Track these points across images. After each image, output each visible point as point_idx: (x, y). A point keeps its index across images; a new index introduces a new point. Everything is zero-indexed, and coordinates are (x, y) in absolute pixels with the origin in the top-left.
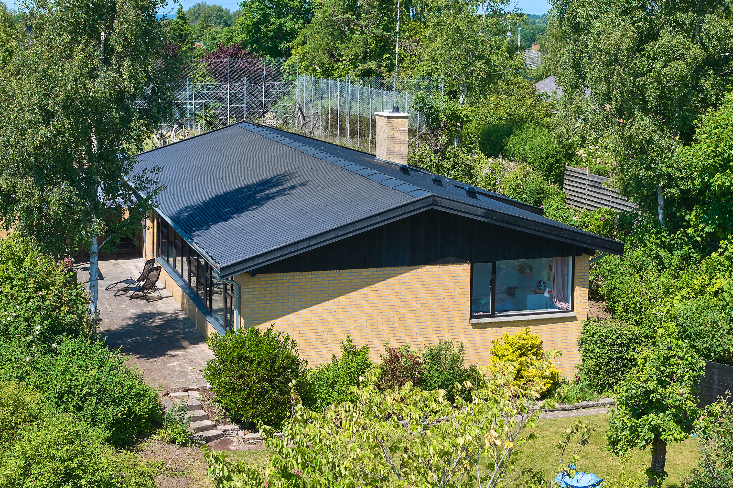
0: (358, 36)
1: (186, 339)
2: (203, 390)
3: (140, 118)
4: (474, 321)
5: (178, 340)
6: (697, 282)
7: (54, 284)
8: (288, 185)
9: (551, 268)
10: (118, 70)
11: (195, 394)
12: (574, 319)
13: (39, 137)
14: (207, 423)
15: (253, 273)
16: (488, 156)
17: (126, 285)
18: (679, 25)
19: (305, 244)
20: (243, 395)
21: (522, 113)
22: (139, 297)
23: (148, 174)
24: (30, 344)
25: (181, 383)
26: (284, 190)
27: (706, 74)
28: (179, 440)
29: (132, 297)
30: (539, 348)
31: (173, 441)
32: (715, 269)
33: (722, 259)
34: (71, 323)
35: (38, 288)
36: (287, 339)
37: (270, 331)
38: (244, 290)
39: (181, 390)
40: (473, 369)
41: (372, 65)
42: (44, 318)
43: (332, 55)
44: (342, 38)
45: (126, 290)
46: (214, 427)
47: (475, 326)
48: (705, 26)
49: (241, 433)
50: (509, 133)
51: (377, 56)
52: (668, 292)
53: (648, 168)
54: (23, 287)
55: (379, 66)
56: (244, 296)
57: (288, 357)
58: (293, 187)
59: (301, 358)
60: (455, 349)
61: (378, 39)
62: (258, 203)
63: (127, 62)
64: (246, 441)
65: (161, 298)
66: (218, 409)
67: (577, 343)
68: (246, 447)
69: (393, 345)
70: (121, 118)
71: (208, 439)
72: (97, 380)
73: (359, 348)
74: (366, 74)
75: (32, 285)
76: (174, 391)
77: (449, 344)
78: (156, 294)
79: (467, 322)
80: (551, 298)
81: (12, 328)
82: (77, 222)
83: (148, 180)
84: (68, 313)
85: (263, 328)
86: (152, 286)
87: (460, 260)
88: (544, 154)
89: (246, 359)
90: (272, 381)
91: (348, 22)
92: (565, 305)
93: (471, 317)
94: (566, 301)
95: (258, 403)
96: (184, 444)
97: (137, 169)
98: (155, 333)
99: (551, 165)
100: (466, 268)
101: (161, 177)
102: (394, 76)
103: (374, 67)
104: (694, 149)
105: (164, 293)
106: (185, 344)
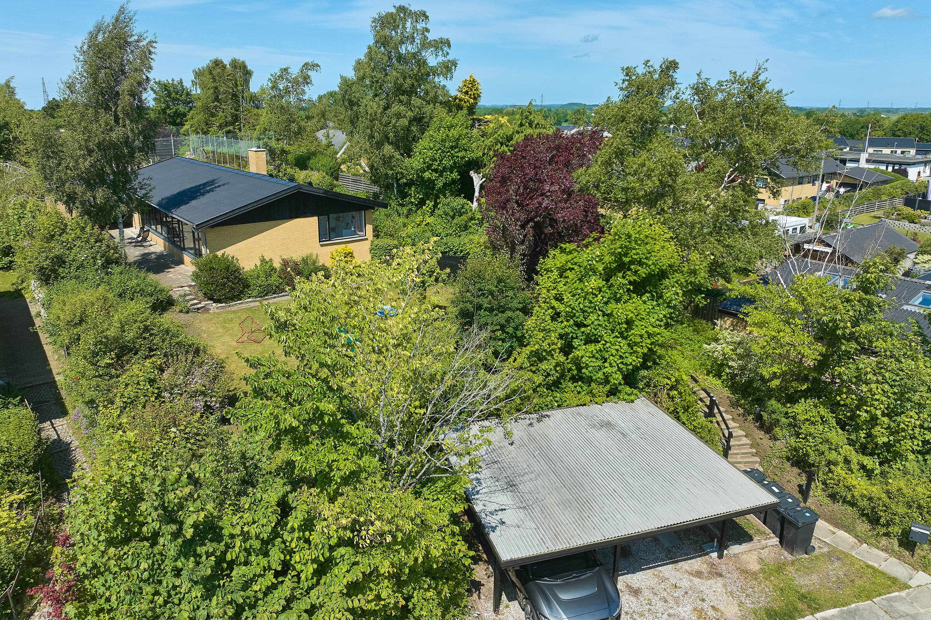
0: (221, 114)
1: (172, 263)
2: (190, 286)
3: (139, 152)
4: (321, 243)
5: (168, 264)
6: (418, 220)
7: (104, 239)
8: (217, 185)
9: (353, 217)
10: (124, 126)
11: (187, 288)
12: (367, 239)
13: (87, 163)
14: (196, 301)
15: (212, 227)
16: (301, 170)
17: (130, 241)
18: (401, 101)
19: (238, 211)
20: (214, 286)
21: (313, 149)
22: (139, 246)
23: (145, 181)
24: (97, 270)
25: (177, 284)
26: (215, 187)
27: (413, 125)
28: (184, 311)
29: (135, 246)
30: (352, 254)
31: (181, 311)
32: (425, 214)
33: (428, 209)
34: (116, 258)
35: (96, 242)
36: (233, 257)
37: (224, 254)
38: (208, 235)
39: (178, 287)
40: (324, 266)
41: (231, 128)
42: (101, 257)
43: (207, 124)
44: (213, 115)
45: (131, 243)
46: (200, 303)
47: (322, 246)
48: (412, 102)
49: (214, 305)
50: (309, 159)
51: (233, 124)
52: (405, 225)
53: (392, 169)
54: (88, 242)
55: (234, 129)
56: (208, 239)
57: (235, 266)
58: (219, 186)
59: (241, 266)
60: (314, 257)
61: (233, 115)
62: (203, 194)
63: (128, 122)
64: (217, 308)
65: (151, 246)
66: (200, 294)
67: (369, 250)
68: (219, 311)
69: (284, 257)
70: (129, 152)
71: (198, 309)
72: (138, 285)
73: (267, 260)
74: (228, 132)
75: (93, 241)
76: (175, 288)
77: (311, 255)
78: (148, 244)
79: (318, 244)
80: (355, 231)
81: (85, 262)
82: (112, 207)
83: (146, 184)
84: (114, 253)
85: (219, 253)
86: (145, 239)
87: (313, 215)
88: (328, 168)
89: (214, 268)
90: (228, 278)
91: (216, 107)
92: (362, 233)
93: (320, 242)
94: (362, 231)
95: (222, 289)
96: (187, 312)
97: (140, 178)
98: (154, 262)
99: (332, 173)
100: (316, 218)
101: (153, 183)
102: (243, 133)
103: (232, 129)
104: (411, 160)
105: (152, 243)
106: (173, 266)
